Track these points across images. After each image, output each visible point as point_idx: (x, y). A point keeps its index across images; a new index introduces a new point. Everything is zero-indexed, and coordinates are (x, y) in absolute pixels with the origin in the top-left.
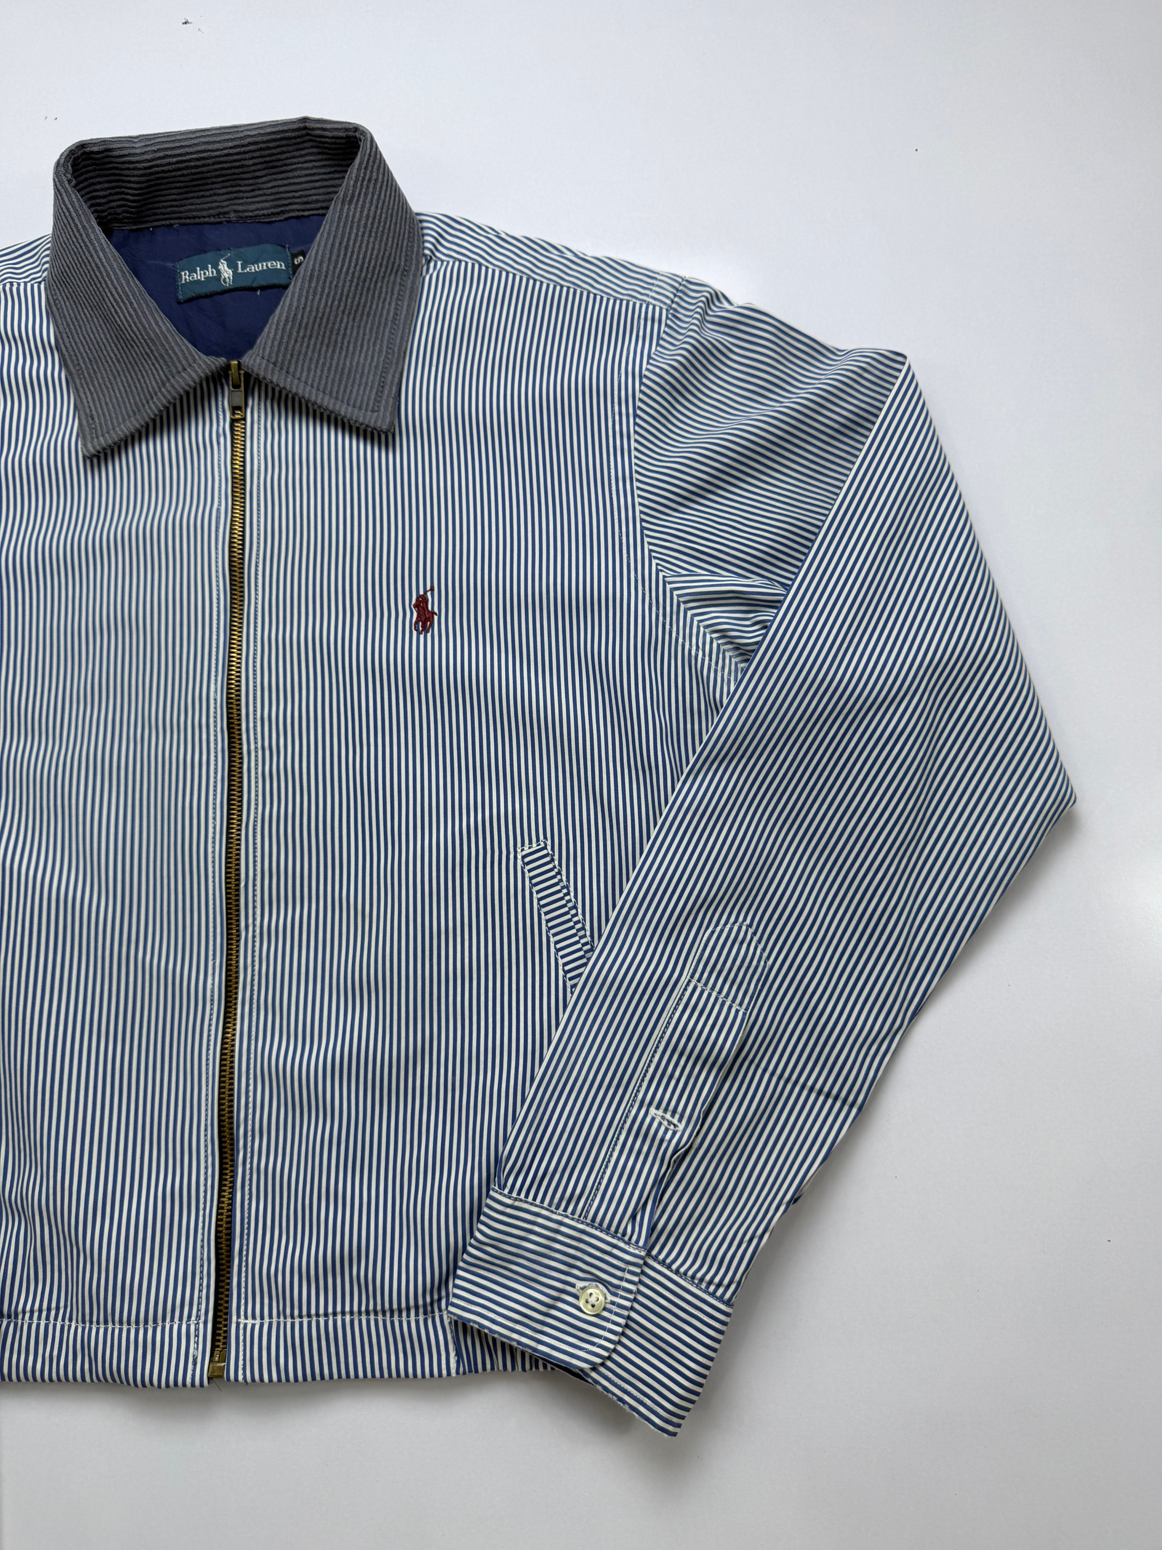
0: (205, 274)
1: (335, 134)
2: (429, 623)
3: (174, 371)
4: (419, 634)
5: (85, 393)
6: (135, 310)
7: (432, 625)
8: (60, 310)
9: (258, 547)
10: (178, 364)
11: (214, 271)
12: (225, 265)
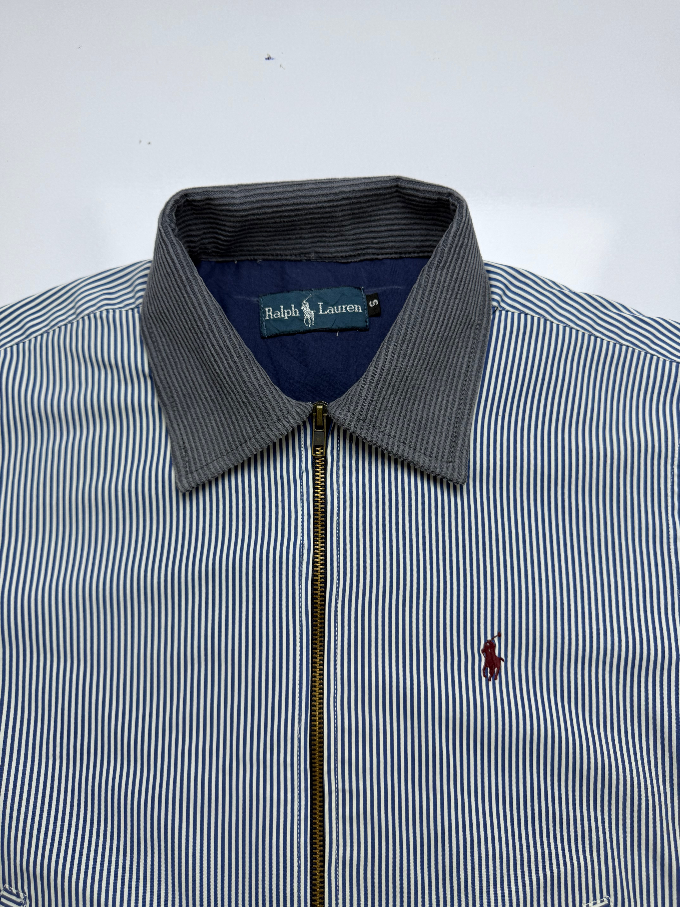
0: (288, 313)
1: (427, 195)
2: (496, 669)
3: (270, 421)
4: (488, 680)
5: (178, 425)
6: (235, 363)
7: (499, 671)
8: (156, 344)
9: (338, 584)
10: (273, 416)
11: (297, 310)
12: (308, 306)
